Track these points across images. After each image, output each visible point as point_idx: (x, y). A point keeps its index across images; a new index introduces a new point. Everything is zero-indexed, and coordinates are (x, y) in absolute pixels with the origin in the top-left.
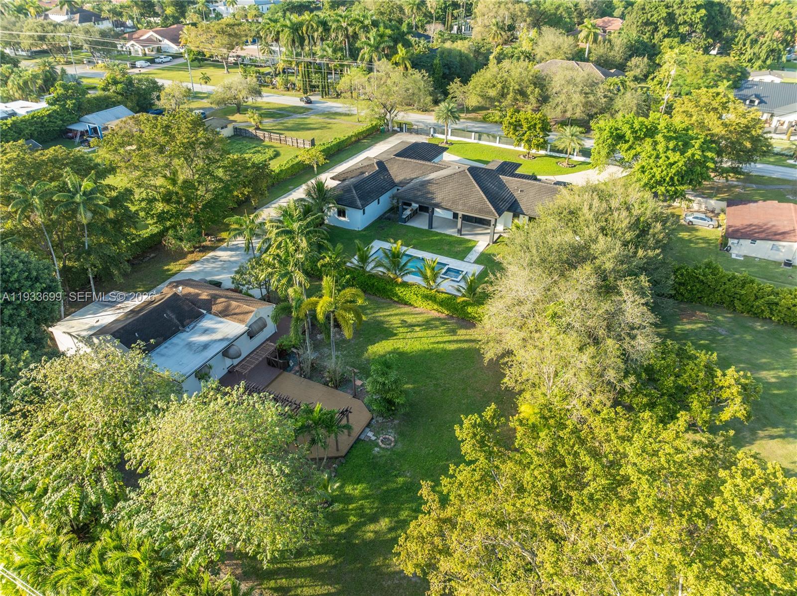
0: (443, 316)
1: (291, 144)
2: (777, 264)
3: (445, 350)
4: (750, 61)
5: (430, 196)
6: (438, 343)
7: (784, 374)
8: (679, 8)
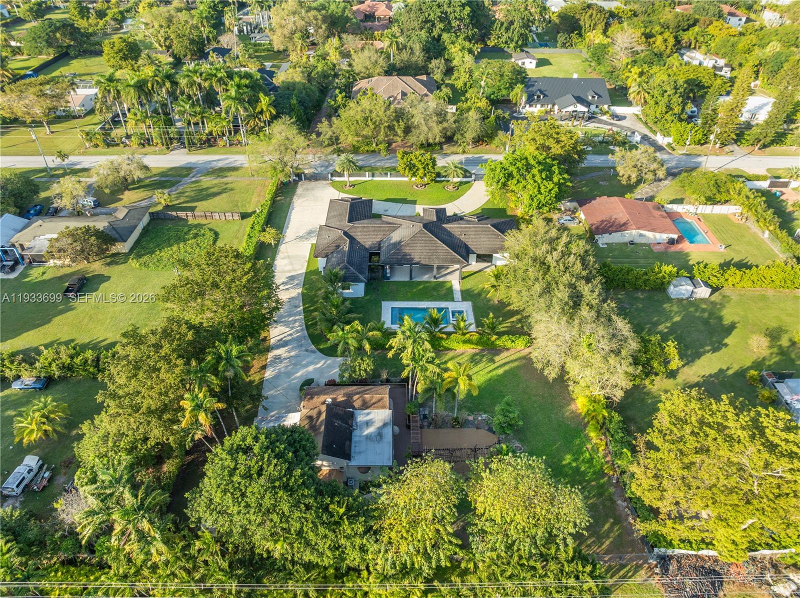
0: (477, 351)
1: (218, 218)
2: (625, 244)
3: (498, 376)
4: (506, 42)
5: (408, 257)
6: (491, 371)
7: (668, 325)
8: (449, 7)
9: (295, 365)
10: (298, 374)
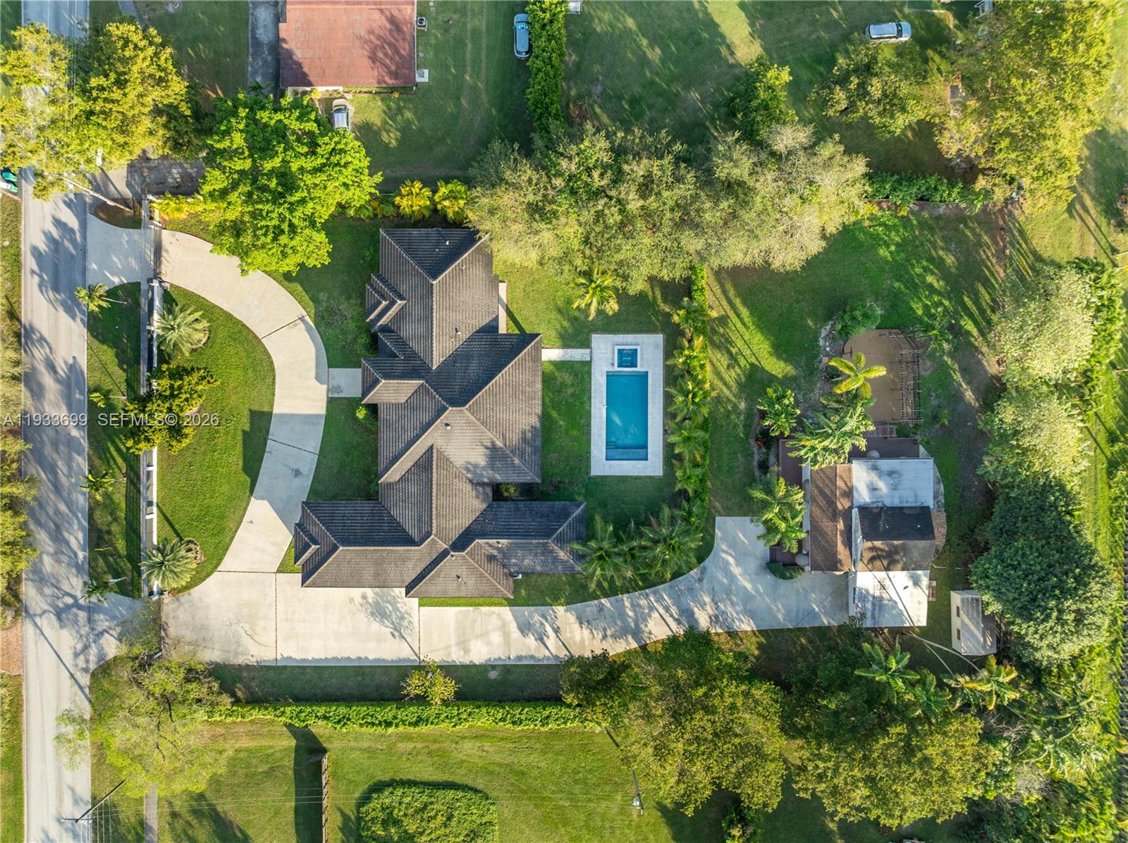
7: (645, 41)
9: (729, 593)
10: (749, 586)
